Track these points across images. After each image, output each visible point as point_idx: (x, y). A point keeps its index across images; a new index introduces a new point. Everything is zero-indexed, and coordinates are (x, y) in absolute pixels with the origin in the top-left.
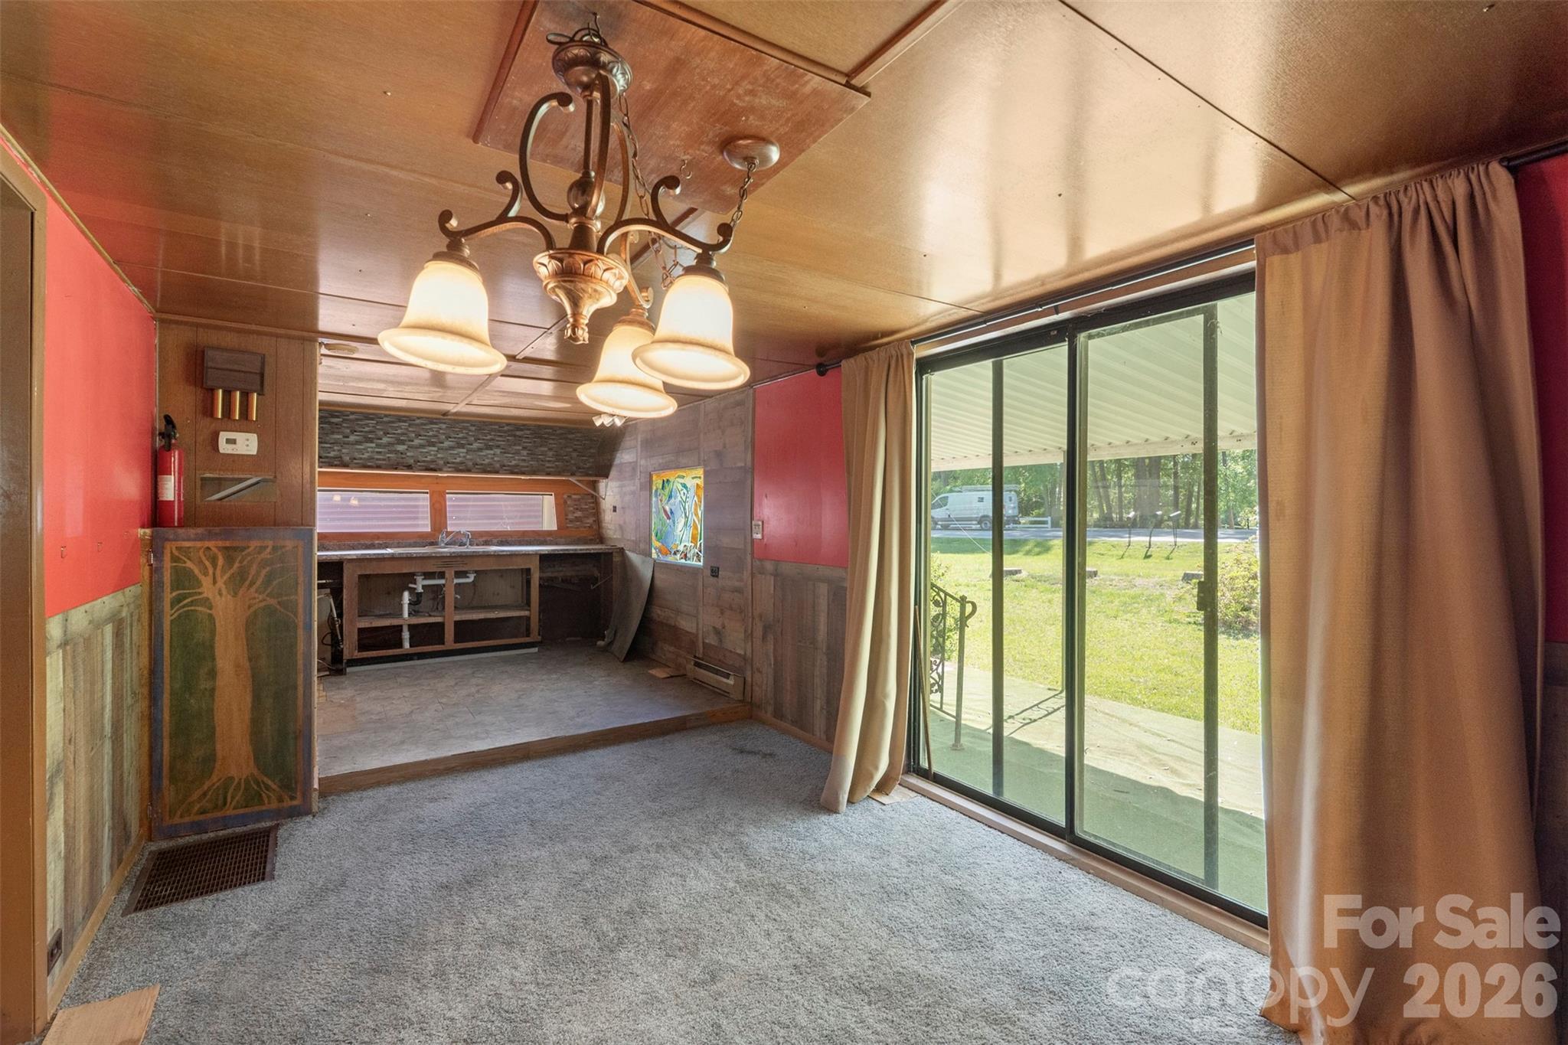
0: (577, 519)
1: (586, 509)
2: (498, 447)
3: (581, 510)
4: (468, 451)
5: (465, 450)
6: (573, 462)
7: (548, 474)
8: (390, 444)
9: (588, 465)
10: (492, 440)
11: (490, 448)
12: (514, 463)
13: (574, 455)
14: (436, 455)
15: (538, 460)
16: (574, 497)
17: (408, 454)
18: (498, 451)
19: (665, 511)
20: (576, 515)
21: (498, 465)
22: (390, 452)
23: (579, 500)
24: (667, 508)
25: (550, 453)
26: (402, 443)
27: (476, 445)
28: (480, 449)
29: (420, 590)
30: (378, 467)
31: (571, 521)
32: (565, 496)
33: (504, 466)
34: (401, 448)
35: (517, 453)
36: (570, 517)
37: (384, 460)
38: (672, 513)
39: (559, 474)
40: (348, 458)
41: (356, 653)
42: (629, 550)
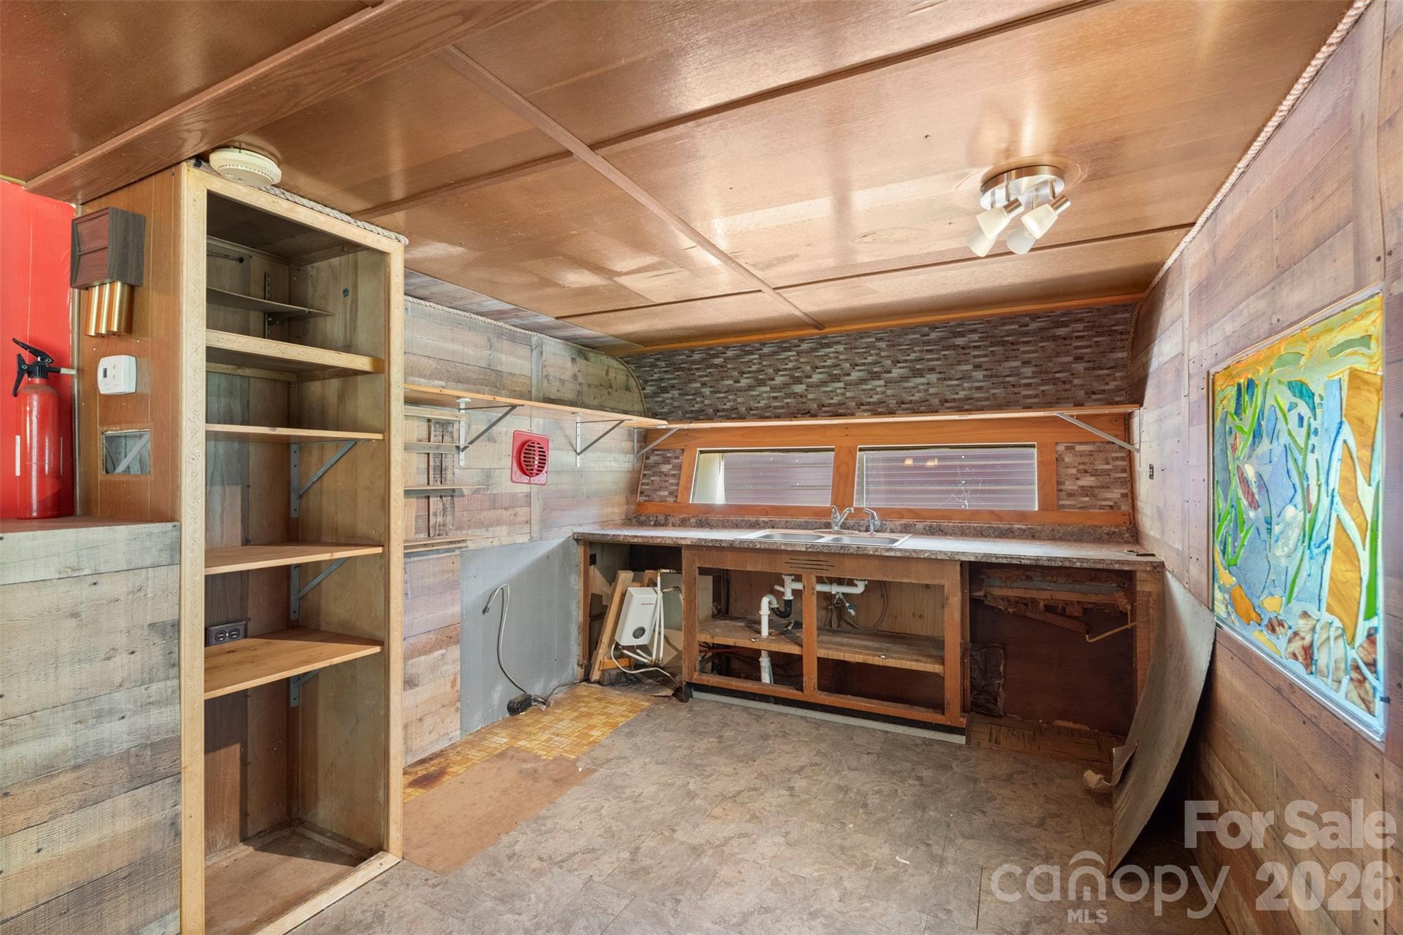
0: (1085, 491)
1: (1106, 473)
2: (932, 370)
3: (1095, 473)
4: (888, 382)
5: (882, 382)
6: (1076, 382)
7: (1028, 407)
8: (786, 385)
9: (1112, 385)
10: (919, 360)
11: (919, 373)
12: (962, 394)
13: (1079, 367)
14: (843, 394)
15: (1005, 385)
16: (1079, 448)
17: (810, 396)
18: (933, 377)
19: (1244, 481)
20: (1081, 483)
21: (937, 401)
22: (788, 396)
23: (1091, 454)
24: (1250, 472)
25: (1028, 371)
26: (798, 381)
27: (896, 373)
28: (904, 378)
29: (789, 596)
30: (778, 417)
31: (1071, 495)
32: (1061, 448)
33: (946, 401)
34: (799, 388)
35: (965, 377)
36: (1069, 486)
37: (782, 407)
38: (1262, 485)
39: (1048, 405)
40: (744, 409)
41: (696, 675)
42: (1172, 573)
